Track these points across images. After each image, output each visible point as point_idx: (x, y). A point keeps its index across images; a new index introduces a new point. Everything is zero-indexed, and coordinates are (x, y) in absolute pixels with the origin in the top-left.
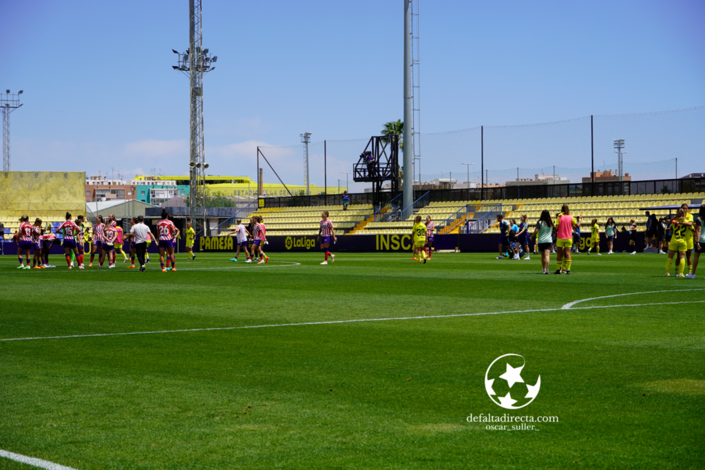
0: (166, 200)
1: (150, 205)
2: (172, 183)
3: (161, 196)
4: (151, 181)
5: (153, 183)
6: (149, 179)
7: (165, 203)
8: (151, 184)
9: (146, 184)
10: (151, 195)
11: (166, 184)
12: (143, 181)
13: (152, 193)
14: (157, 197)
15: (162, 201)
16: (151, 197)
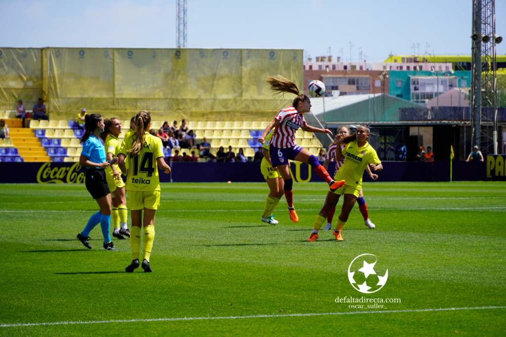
0: (437, 94)
1: (412, 103)
2: (447, 68)
3: (428, 90)
4: (412, 65)
5: (415, 68)
6: (410, 60)
7: (435, 99)
8: (412, 69)
9: (405, 69)
10: (412, 87)
11: (437, 69)
12: (399, 63)
13: (414, 83)
14: (420, 91)
15: (430, 96)
16: (412, 91)
